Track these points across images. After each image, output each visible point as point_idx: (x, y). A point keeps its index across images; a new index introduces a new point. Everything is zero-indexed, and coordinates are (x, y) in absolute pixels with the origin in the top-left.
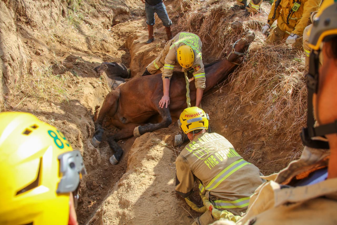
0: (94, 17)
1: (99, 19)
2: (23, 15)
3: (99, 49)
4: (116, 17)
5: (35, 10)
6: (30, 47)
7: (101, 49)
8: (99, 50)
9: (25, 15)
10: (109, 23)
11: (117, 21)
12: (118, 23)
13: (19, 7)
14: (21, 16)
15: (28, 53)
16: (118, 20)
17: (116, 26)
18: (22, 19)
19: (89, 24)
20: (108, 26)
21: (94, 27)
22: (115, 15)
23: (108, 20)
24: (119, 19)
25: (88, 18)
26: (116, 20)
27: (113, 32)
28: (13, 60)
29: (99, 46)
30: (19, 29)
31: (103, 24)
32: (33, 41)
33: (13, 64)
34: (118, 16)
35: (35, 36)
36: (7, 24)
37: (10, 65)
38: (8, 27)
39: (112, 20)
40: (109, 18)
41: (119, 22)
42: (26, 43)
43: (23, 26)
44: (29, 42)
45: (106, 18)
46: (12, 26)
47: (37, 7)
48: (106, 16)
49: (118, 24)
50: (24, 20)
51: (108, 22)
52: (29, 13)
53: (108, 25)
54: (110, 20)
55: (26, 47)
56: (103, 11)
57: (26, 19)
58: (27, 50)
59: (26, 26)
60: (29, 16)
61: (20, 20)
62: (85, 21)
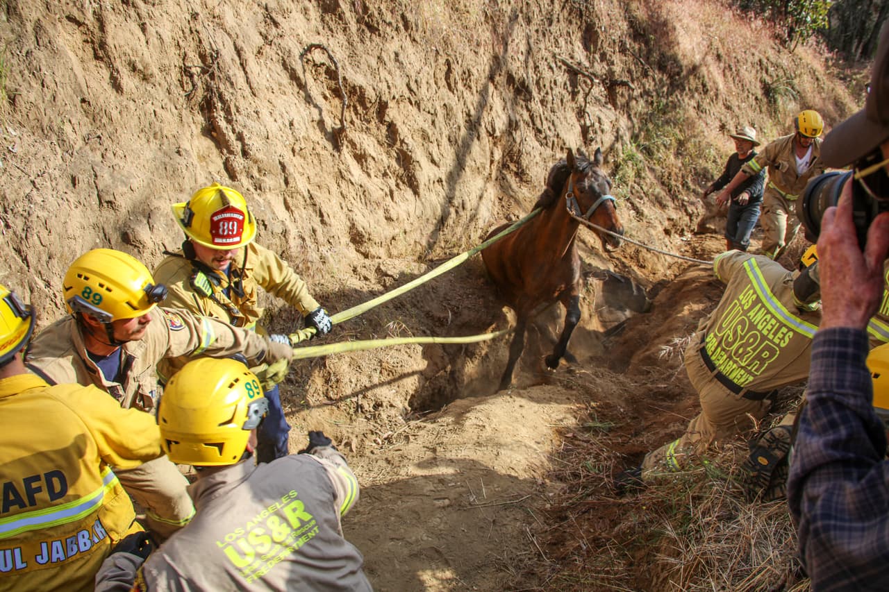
0: (657, 204)
1: (666, 211)
2: (515, 162)
3: (628, 256)
4: (712, 220)
5: (538, 158)
6: (503, 206)
7: (632, 258)
8: (626, 258)
9: (518, 163)
10: (686, 226)
11: (709, 228)
12: (711, 233)
13: (515, 149)
14: (512, 162)
15: (495, 213)
16: (713, 227)
17: (703, 236)
18: (512, 167)
19: (638, 213)
20: (683, 230)
21: (644, 221)
22: (708, 214)
23: (687, 218)
24: (715, 225)
25: (642, 202)
26: (708, 226)
27: (689, 244)
28: (463, 208)
29: (630, 251)
30: (500, 177)
31: (672, 223)
32: (512, 200)
33: (462, 213)
34: (717, 219)
35: (520, 196)
36: (478, 164)
37: (457, 212)
38: (478, 168)
39: (696, 221)
40: (690, 216)
41: (715, 232)
42: (500, 199)
43: (509, 177)
44: (506, 199)
45: (685, 214)
46: (484, 168)
47: (545, 156)
48: (686, 211)
49: (709, 235)
50: (515, 169)
51: (685, 222)
52: (525, 161)
53: (685, 228)
54: (691, 220)
55: (497, 204)
56: (683, 200)
57: (518, 169)
58: (496, 209)
59: (514, 178)
60: (525, 165)
61: (509, 167)
62: (632, 204)
